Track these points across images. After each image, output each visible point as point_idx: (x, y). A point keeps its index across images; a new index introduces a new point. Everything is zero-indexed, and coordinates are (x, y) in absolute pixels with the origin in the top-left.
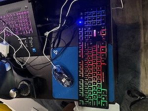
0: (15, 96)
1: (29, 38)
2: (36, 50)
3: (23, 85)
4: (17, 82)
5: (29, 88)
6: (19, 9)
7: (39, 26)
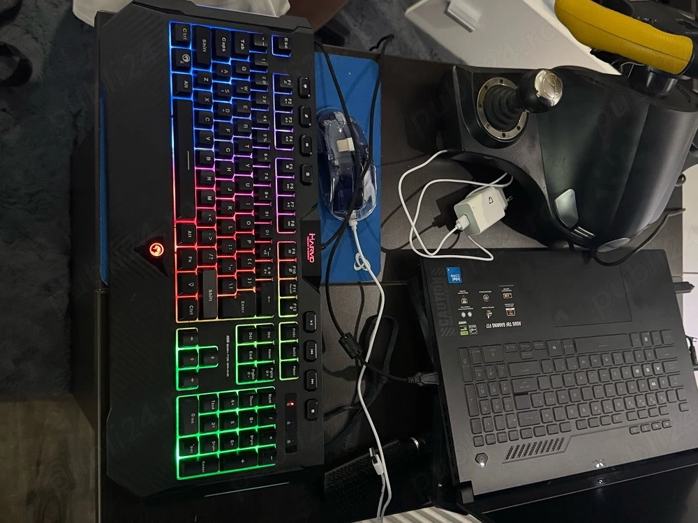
0: (539, 79)
1: (473, 328)
2: (446, 276)
3: (503, 126)
4: (533, 138)
5: (480, 110)
6: (511, 454)
7: (427, 379)
